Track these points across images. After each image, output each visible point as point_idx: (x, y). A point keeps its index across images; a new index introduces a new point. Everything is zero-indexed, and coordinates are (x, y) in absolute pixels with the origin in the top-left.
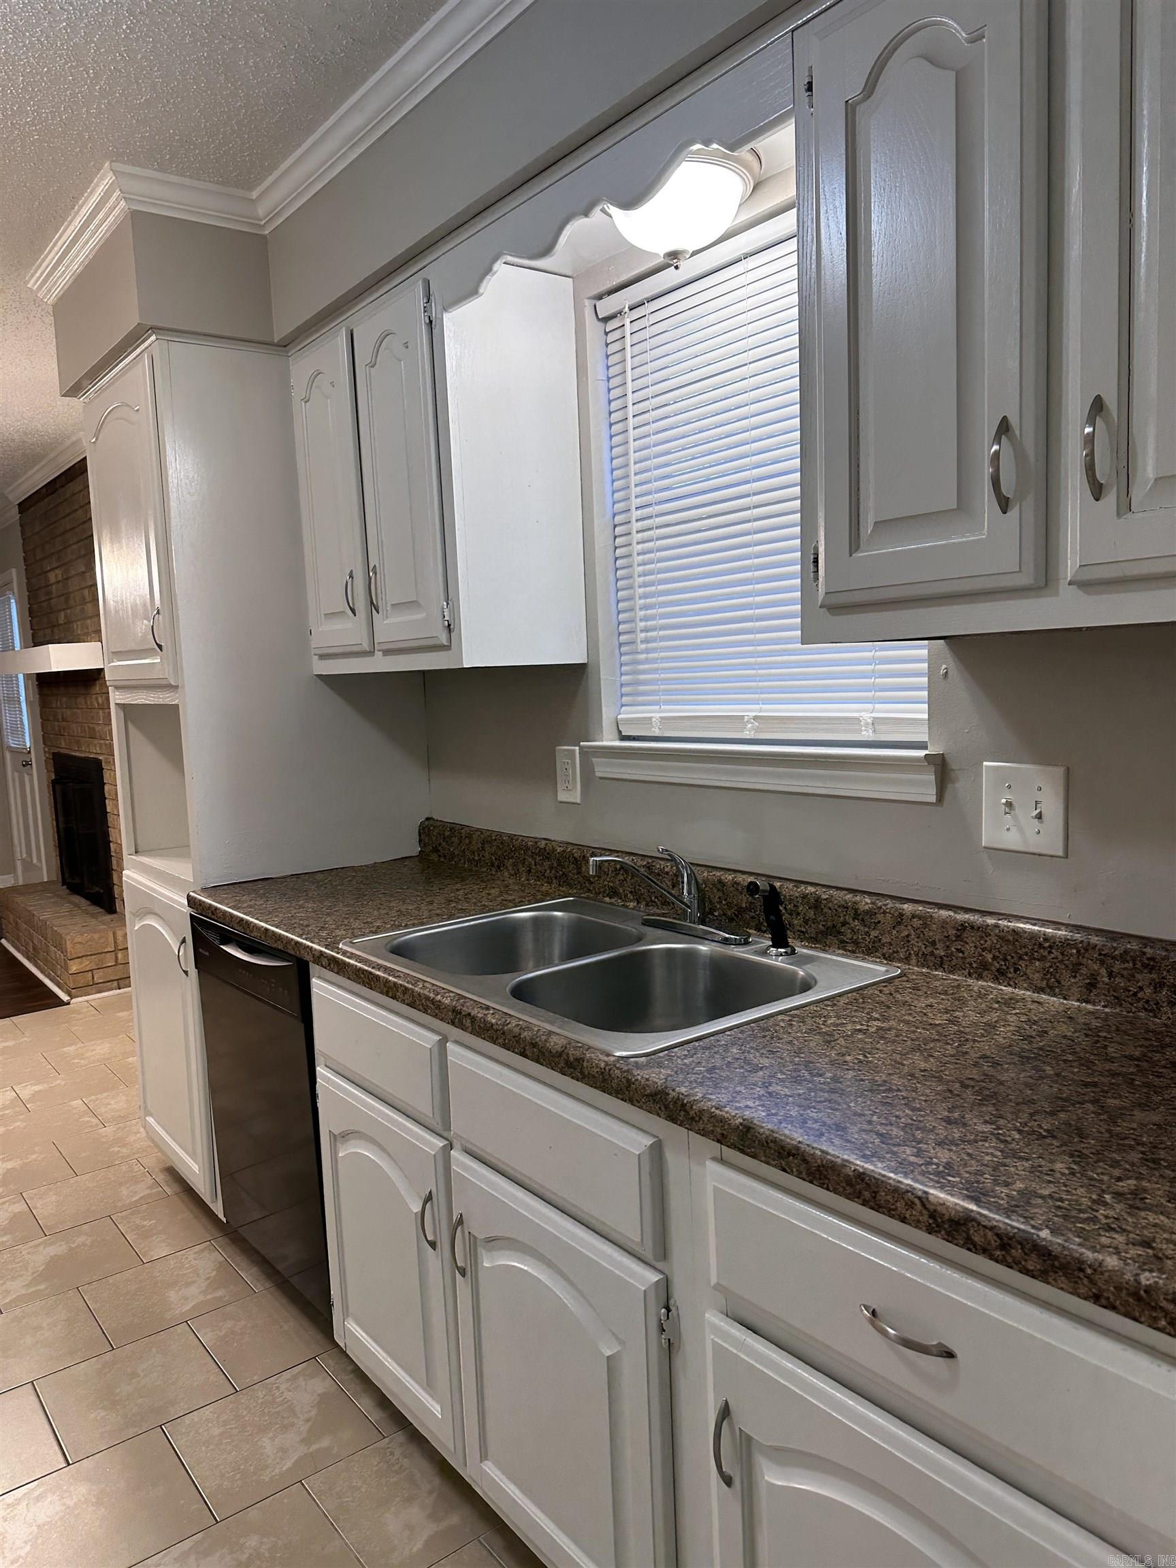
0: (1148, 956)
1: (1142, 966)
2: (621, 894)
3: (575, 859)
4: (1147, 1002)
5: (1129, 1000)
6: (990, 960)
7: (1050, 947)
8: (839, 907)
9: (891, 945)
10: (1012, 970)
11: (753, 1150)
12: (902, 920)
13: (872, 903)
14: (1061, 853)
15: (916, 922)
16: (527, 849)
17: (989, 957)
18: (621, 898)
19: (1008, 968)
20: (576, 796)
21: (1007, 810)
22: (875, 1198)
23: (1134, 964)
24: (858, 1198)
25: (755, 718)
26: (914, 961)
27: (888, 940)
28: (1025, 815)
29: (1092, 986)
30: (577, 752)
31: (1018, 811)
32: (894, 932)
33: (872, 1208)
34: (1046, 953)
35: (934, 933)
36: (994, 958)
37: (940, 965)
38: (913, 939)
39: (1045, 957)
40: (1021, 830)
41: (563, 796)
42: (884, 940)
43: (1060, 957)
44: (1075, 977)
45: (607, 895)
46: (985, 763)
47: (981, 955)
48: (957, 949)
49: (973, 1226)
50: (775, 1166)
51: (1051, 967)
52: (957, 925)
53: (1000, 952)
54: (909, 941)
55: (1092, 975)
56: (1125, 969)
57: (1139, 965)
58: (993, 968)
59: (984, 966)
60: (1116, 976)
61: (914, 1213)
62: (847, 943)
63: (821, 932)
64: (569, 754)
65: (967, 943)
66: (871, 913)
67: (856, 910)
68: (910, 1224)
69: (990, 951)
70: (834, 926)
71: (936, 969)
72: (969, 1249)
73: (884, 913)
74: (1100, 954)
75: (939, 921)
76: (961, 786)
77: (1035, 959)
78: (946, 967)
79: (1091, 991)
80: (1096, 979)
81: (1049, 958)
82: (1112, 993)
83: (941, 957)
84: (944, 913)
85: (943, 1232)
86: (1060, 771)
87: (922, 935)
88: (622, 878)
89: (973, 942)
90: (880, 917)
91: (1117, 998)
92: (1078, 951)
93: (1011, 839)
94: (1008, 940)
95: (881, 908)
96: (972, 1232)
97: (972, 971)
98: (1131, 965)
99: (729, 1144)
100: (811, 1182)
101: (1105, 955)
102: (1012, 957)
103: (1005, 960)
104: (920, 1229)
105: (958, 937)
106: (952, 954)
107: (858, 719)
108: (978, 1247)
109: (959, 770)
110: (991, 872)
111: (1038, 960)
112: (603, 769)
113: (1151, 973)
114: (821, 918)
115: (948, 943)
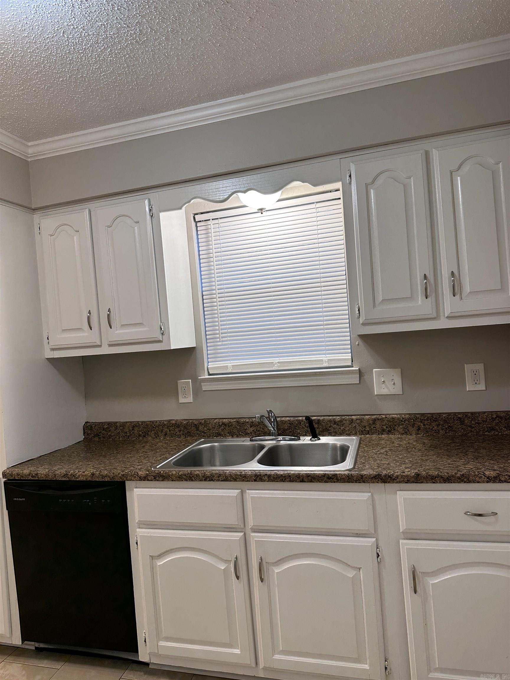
0: (435, 417)
1: (433, 420)
2: (222, 434)
3: (195, 425)
4: (436, 430)
5: (430, 431)
6: (385, 428)
7: (405, 420)
8: (328, 421)
9: (349, 430)
10: (393, 430)
11: (421, 481)
12: (353, 421)
13: (340, 418)
14: (401, 393)
15: (358, 421)
16: (165, 425)
17: (385, 427)
18: (223, 436)
19: (391, 429)
20: (190, 399)
21: (383, 383)
22: (468, 480)
23: (431, 421)
24: (463, 482)
25: (278, 362)
26: (358, 434)
27: (348, 429)
28: (390, 384)
29: (419, 429)
30: (191, 381)
31: (387, 383)
32: (350, 426)
33: (468, 483)
34: (403, 423)
35: (365, 423)
36: (387, 427)
37: (368, 433)
38: (358, 427)
39: (403, 424)
40: (388, 388)
41: (182, 400)
42: (346, 429)
43: (408, 423)
44: (413, 428)
45: (215, 436)
46: (374, 370)
47: (382, 427)
48: (374, 427)
49: (501, 476)
50: (430, 483)
51: (405, 426)
52: (373, 420)
53: (388, 425)
54: (356, 428)
55: (418, 426)
56: (428, 422)
57: (432, 420)
58: (387, 431)
59: (383, 430)
60: (426, 425)
61: (482, 479)
62: (332, 433)
63: (321, 431)
64: (185, 383)
65: (377, 425)
66: (341, 421)
67: (335, 421)
68: (481, 483)
69: (385, 426)
70: (326, 428)
71: (367, 435)
72: (501, 483)
73: (346, 420)
74: (420, 420)
75: (366, 419)
76: (366, 377)
77: (400, 425)
78: (370, 433)
79: (419, 431)
80: (420, 427)
81: (405, 424)
82: (425, 430)
83: (368, 431)
84: (367, 417)
85: (492, 481)
86: (400, 370)
87: (360, 425)
88: (223, 428)
89: (379, 424)
90: (344, 422)
91: (427, 431)
92: (414, 420)
93: (385, 391)
94: (391, 421)
95: (344, 419)
96: (501, 478)
97: (379, 433)
98: (430, 421)
99: (410, 482)
100: (445, 483)
101: (422, 420)
102: (393, 426)
103: (390, 427)
104: (484, 483)
105: (374, 423)
106: (372, 429)
107: (322, 360)
108: (503, 481)
109: (365, 372)
110: (379, 402)
111: (401, 425)
112: (205, 387)
113: (436, 422)
114: (321, 426)
115: (370, 426)
